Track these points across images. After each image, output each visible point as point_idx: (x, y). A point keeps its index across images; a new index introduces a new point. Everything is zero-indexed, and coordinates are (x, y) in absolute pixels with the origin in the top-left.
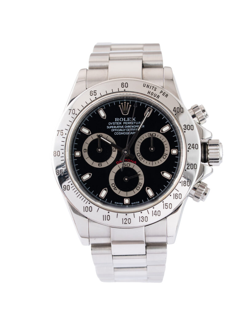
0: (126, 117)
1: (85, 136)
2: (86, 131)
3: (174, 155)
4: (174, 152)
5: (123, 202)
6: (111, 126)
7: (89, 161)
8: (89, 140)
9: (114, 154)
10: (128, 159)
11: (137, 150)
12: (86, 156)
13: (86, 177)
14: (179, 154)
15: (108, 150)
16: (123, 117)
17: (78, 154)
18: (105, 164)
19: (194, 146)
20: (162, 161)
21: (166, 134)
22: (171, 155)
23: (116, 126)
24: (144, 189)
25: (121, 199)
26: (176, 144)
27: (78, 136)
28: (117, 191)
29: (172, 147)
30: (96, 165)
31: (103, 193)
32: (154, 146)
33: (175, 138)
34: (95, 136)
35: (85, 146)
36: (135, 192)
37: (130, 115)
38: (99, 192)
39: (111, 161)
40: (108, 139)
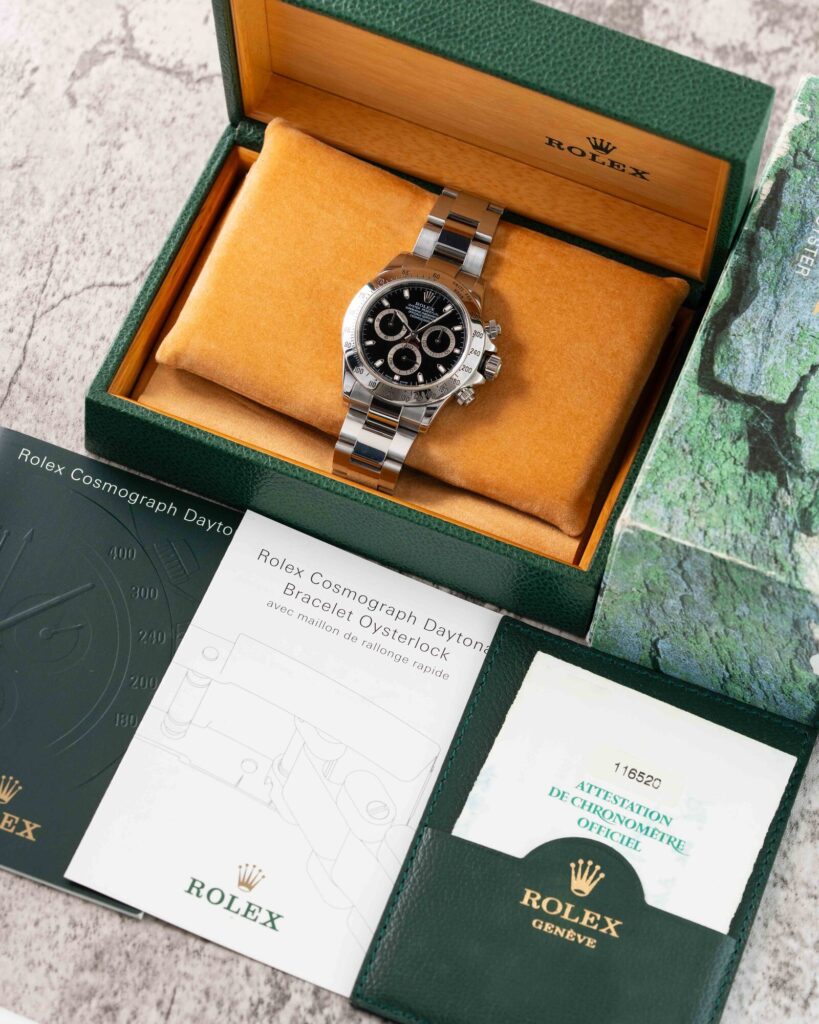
0: (427, 305)
1: (384, 308)
2: (386, 303)
3: (456, 354)
4: (457, 351)
5: (393, 377)
6: (410, 308)
7: (378, 330)
8: (385, 313)
9: (403, 333)
10: (413, 341)
11: (425, 338)
12: (377, 324)
13: (370, 343)
14: (460, 355)
15: (398, 325)
16: (424, 303)
17: (370, 320)
18: (390, 339)
19: (476, 352)
20: (443, 355)
21: (455, 333)
22: (453, 353)
23: (413, 309)
24: (417, 372)
25: (392, 374)
26: (462, 345)
27: (377, 305)
28: (392, 367)
29: (457, 347)
30: (382, 336)
31: (379, 363)
32: (442, 339)
33: (462, 340)
34: (392, 311)
35: (380, 316)
36: (408, 373)
37: (430, 305)
38: (376, 361)
39: (397, 337)
40: (403, 319)
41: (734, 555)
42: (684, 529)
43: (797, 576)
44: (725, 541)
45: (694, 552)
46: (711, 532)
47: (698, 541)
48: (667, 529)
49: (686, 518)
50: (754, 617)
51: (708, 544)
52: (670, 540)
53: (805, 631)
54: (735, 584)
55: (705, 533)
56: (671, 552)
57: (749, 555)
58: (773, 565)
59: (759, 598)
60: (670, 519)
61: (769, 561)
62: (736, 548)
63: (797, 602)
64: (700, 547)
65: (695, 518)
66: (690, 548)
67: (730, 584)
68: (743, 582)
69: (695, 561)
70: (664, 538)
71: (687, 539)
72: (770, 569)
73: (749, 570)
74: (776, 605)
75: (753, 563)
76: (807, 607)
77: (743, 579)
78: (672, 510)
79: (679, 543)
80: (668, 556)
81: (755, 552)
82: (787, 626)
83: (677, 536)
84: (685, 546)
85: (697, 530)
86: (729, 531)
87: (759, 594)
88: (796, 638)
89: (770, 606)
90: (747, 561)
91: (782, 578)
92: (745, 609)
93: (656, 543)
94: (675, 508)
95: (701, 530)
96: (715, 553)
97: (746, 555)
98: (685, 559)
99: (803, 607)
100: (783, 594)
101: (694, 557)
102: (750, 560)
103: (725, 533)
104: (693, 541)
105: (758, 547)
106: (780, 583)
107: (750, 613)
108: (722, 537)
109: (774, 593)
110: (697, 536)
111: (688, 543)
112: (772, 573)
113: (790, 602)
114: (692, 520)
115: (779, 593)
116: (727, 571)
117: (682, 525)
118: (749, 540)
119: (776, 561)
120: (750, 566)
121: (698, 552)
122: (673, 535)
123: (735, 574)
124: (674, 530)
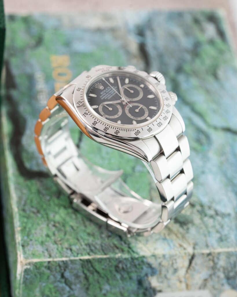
6: (103, 98)
23: (105, 96)
41: (93, 254)
42: (58, 252)
43: (133, 251)
44: (84, 249)
45: (69, 263)
46: (74, 248)
47: (69, 255)
48: (48, 256)
49: (56, 246)
50: (114, 290)
51: (76, 255)
52: (54, 261)
53: (146, 284)
54: (98, 272)
55: (71, 250)
56: (56, 269)
57: (101, 251)
58: (117, 251)
59: (115, 276)
60: (47, 250)
61: (114, 250)
62: (92, 251)
63: (138, 266)
64: (72, 258)
65: (61, 244)
66: (66, 261)
67: (96, 274)
68: (103, 269)
69: (72, 269)
70: (49, 262)
71: (62, 256)
72: (116, 253)
73: (105, 259)
74: (126, 276)
75: (105, 254)
76: (145, 268)
77: (103, 267)
78: (46, 245)
79: (59, 261)
80: (54, 273)
81: (104, 248)
82: (134, 286)
83: (56, 257)
84: (63, 261)
85: (65, 250)
86: (83, 243)
87: (114, 273)
88: (141, 291)
89: (122, 278)
90: (102, 254)
91: (126, 256)
92: (107, 287)
93: (46, 267)
94: (47, 243)
95: (67, 249)
96: (82, 258)
97: (99, 251)
98: (65, 270)
99: (142, 268)
100: (129, 265)
101: (71, 266)
102: (103, 253)
103: (81, 245)
104: (66, 257)
105: (103, 245)
106: (125, 259)
107: (111, 289)
108: (81, 247)
109: (123, 268)
110: (67, 253)
111: (64, 259)
112: (119, 255)
113: (133, 269)
114: (60, 246)
115: (126, 266)
116: (92, 266)
117: (55, 250)
118: (96, 243)
119: (117, 248)
120: (105, 256)
121: (72, 262)
122: (53, 258)
123: (97, 266)
124: (53, 255)
